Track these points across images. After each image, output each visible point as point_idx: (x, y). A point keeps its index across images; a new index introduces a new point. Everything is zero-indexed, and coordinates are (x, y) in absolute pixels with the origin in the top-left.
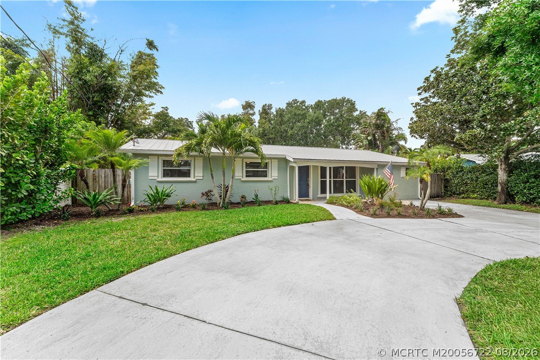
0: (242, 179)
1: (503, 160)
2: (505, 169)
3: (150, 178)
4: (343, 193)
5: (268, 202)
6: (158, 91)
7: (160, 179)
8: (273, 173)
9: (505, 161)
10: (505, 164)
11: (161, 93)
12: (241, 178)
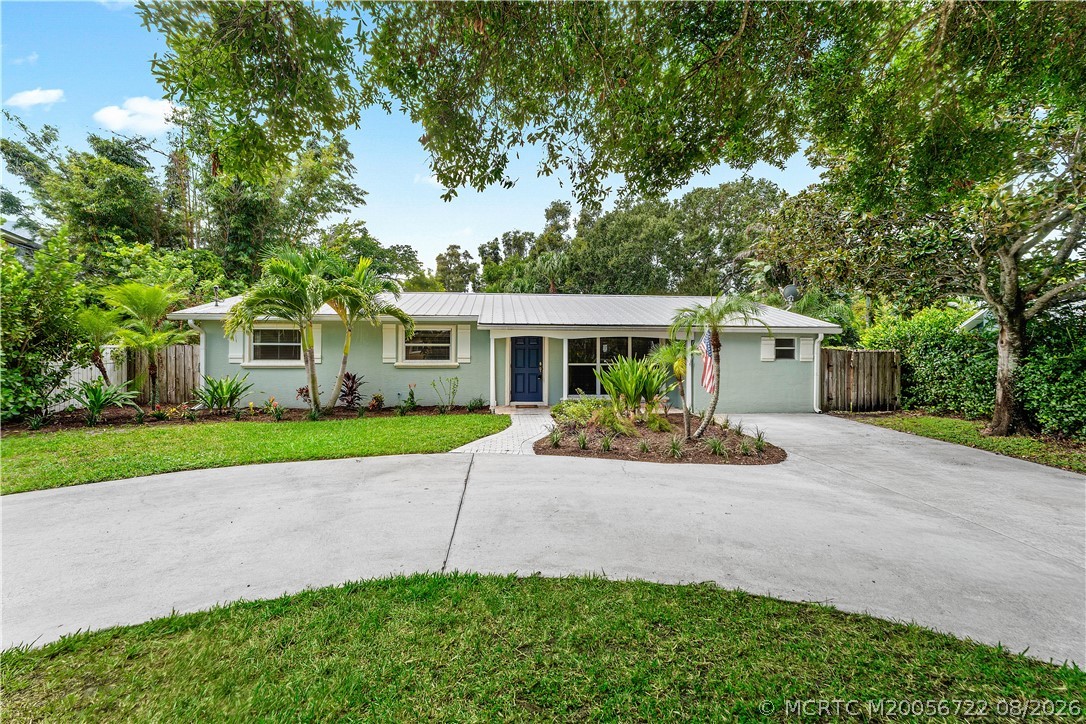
0: (396, 364)
1: (1006, 319)
2: (1010, 344)
3: (231, 361)
4: (595, 393)
5: (430, 410)
6: (358, 200)
7: (246, 363)
8: (462, 350)
9: (1011, 321)
10: (1012, 329)
11: (363, 202)
12: (394, 361)
